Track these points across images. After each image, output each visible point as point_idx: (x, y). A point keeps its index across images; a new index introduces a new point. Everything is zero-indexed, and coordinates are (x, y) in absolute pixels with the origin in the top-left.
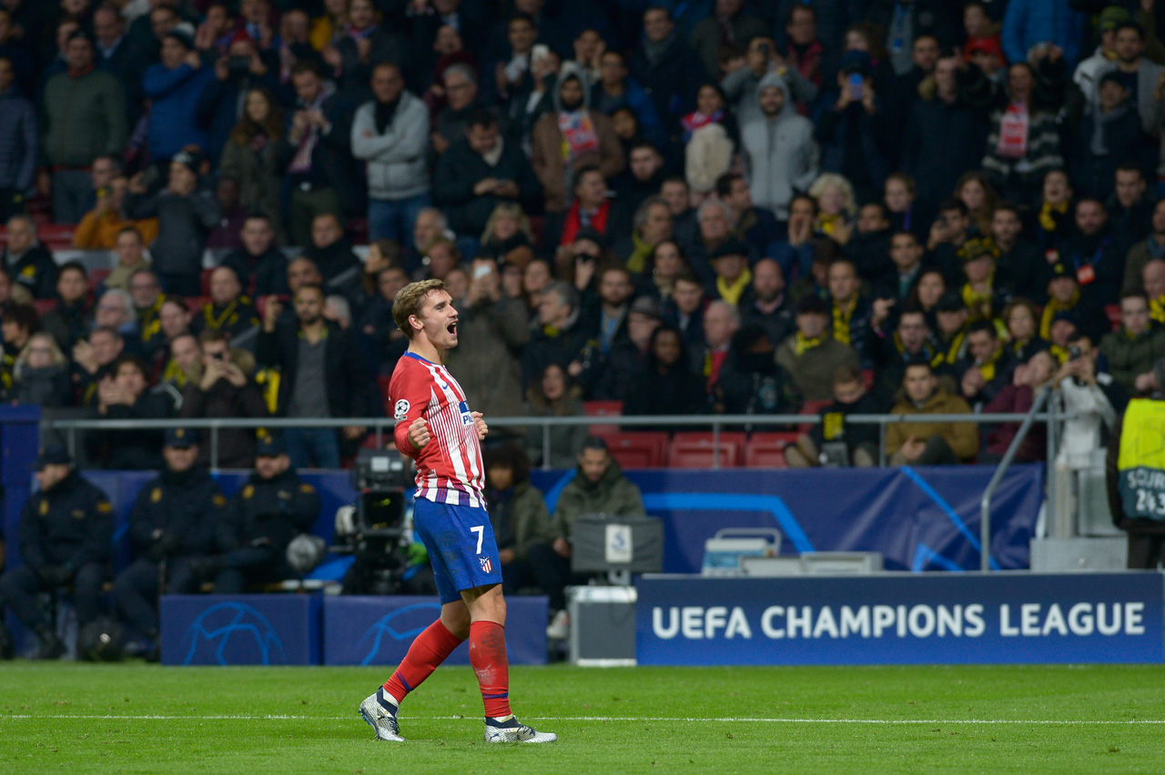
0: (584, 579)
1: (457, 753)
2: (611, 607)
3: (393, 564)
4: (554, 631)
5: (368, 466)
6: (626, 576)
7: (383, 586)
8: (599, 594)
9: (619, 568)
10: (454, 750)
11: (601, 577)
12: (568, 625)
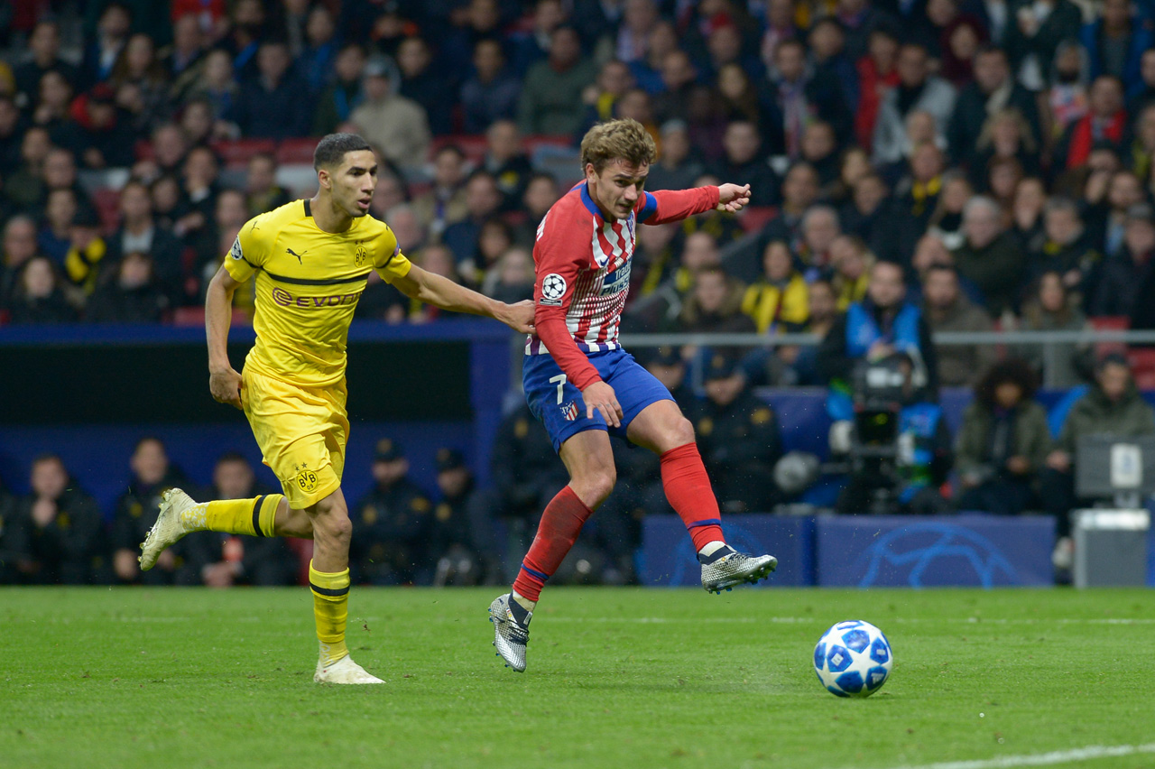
0: (1090, 503)
1: (981, 646)
2: (1118, 535)
3: (889, 484)
4: (1061, 556)
5: (864, 380)
6: (1134, 501)
7: (878, 507)
8: (1105, 519)
9: (1127, 492)
10: (978, 644)
11: (1107, 501)
12: (1073, 553)
